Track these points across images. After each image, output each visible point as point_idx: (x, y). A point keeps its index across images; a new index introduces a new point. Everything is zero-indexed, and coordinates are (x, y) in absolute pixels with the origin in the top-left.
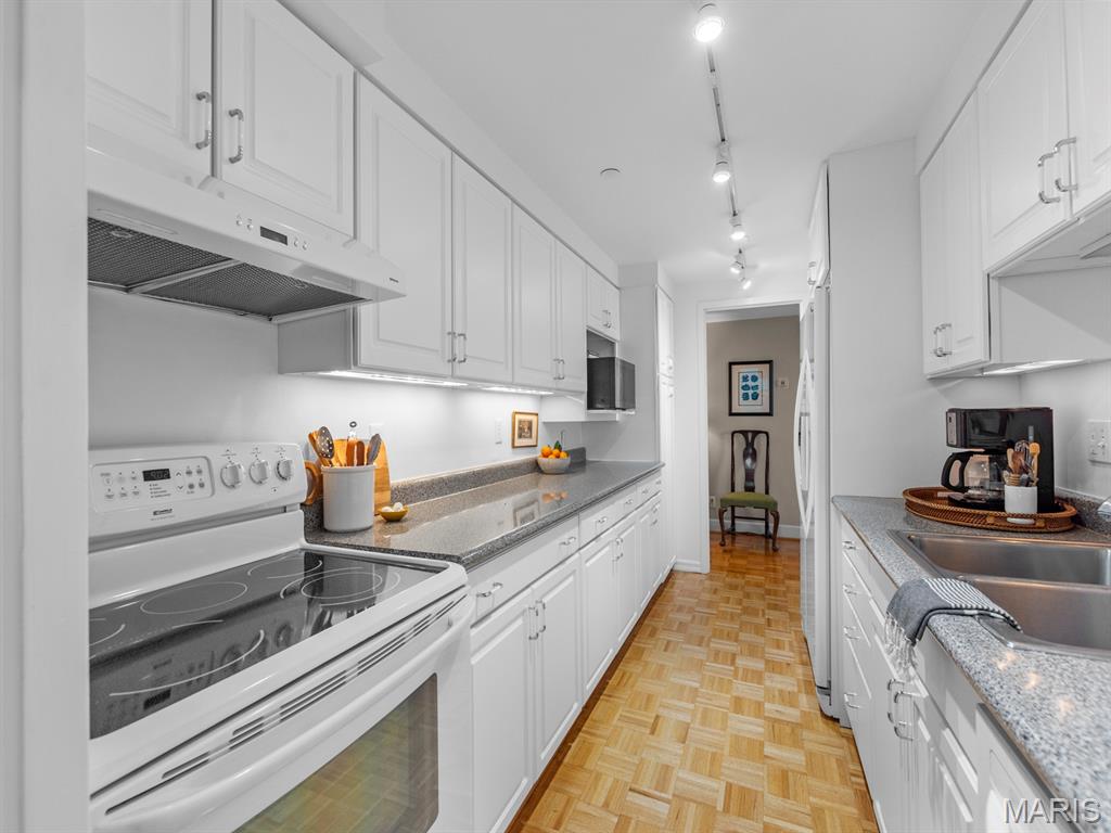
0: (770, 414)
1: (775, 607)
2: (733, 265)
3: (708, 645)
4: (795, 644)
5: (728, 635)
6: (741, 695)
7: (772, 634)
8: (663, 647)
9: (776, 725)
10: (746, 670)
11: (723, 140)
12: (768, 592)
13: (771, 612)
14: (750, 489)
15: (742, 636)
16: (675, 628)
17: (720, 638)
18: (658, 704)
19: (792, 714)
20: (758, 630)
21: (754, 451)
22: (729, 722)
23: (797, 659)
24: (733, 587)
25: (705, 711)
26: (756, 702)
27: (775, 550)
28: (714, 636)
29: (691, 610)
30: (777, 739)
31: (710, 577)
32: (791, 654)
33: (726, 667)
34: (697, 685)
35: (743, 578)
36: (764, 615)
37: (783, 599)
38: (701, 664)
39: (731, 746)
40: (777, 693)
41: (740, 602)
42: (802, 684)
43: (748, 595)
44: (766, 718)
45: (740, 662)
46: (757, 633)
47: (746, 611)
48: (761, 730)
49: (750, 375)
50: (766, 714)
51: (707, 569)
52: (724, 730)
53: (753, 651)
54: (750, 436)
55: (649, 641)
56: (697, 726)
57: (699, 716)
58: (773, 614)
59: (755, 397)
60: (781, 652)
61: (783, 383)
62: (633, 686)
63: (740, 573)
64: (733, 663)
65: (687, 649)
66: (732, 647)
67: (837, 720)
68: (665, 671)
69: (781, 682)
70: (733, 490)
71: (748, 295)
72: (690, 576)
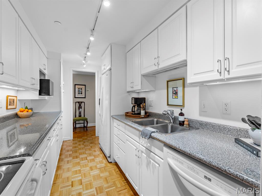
0: (85, 98)
1: (91, 143)
2: (83, 60)
3: (79, 157)
4: (98, 150)
5: (83, 153)
6: (91, 166)
7: (93, 149)
8: (67, 163)
9: (101, 169)
10: (90, 160)
11: (93, 29)
12: (89, 140)
13: (91, 144)
14: (80, 116)
15: (87, 152)
16: (68, 156)
17: (81, 155)
18: (71, 178)
19: (103, 165)
20: (90, 150)
21: (81, 106)
22: (91, 174)
23: (100, 153)
24: (80, 141)
25: (84, 174)
26: (95, 166)
27: (87, 130)
28: (80, 155)
29: (71, 150)
30: (102, 172)
31: (73, 140)
32: (98, 152)
33: (86, 161)
34: (80, 168)
35: (82, 138)
36: (90, 146)
37: (93, 141)
38: (79, 162)
39: (93, 179)
40: (98, 162)
41: (83, 144)
42: (103, 158)
43: (84, 142)
44: (98, 169)
45: (88, 158)
46: (89, 150)
47: (85, 146)
48: (98, 172)
49: (80, 88)
50: (98, 168)
51: (72, 138)
52: (90, 176)
53: (90, 155)
54: (80, 103)
55: (62, 163)
56: (83, 178)
57: (83, 176)
58: (91, 145)
59: (81, 93)
60: (96, 153)
61: (88, 90)
62: (61, 177)
63: (81, 137)
64: (87, 159)
65: (74, 161)
66: (85, 156)
67: (112, 162)
68: (70, 169)
69: (99, 159)
70: (76, 117)
71: (84, 68)
72: (67, 141)
